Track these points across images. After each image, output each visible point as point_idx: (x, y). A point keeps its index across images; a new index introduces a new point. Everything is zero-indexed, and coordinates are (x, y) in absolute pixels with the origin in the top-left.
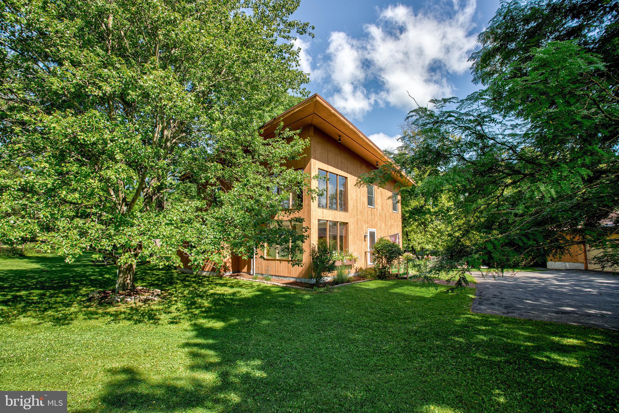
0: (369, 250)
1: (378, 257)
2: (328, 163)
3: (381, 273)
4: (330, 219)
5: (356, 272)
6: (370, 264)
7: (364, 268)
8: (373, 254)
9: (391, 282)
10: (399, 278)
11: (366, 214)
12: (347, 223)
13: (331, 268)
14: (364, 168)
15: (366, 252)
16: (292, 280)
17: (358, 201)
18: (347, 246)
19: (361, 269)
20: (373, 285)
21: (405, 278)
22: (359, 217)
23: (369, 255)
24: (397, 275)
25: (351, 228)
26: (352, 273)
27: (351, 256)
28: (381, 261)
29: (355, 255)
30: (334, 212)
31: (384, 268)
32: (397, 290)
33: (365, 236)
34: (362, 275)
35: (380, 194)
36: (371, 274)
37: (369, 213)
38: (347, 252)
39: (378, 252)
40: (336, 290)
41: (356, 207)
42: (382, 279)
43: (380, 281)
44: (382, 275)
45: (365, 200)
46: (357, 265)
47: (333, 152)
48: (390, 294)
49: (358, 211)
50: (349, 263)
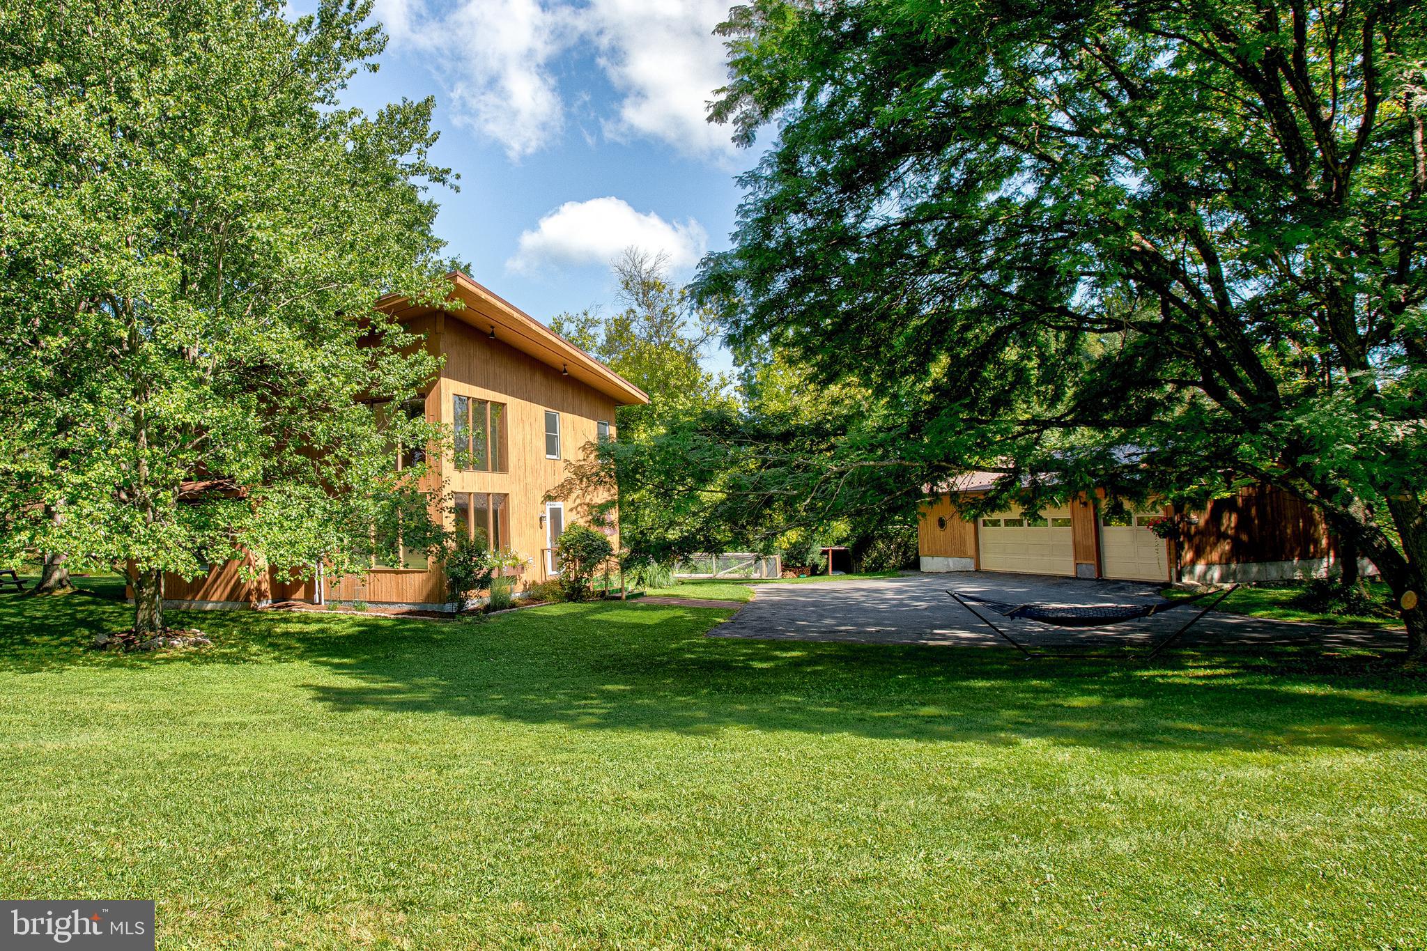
0: (549, 546)
1: (567, 560)
2: (469, 380)
3: (573, 588)
4: (476, 490)
5: (525, 590)
6: (552, 574)
7: (539, 582)
8: (558, 554)
9: (591, 606)
10: (606, 599)
11: (542, 473)
12: (506, 495)
13: (485, 582)
14: (539, 377)
15: (543, 551)
16: (406, 608)
17: (528, 448)
18: (507, 541)
19: (534, 583)
20: (556, 610)
21: (619, 598)
22: (529, 480)
23: (548, 555)
24: (604, 592)
25: (514, 503)
26: (517, 593)
27: (515, 558)
28: (572, 566)
29: (523, 557)
30: (482, 474)
31: (578, 580)
32: (598, 617)
33: (541, 519)
34: (536, 596)
35: (570, 428)
36: (554, 593)
37: (550, 470)
38: (507, 550)
39: (567, 551)
40: (494, 618)
41: (522, 462)
42: (575, 601)
43: (571, 604)
44: (575, 593)
45: (541, 444)
46: (527, 577)
47: (477, 355)
48: (587, 622)
49: (528, 469)
50: (512, 573)
